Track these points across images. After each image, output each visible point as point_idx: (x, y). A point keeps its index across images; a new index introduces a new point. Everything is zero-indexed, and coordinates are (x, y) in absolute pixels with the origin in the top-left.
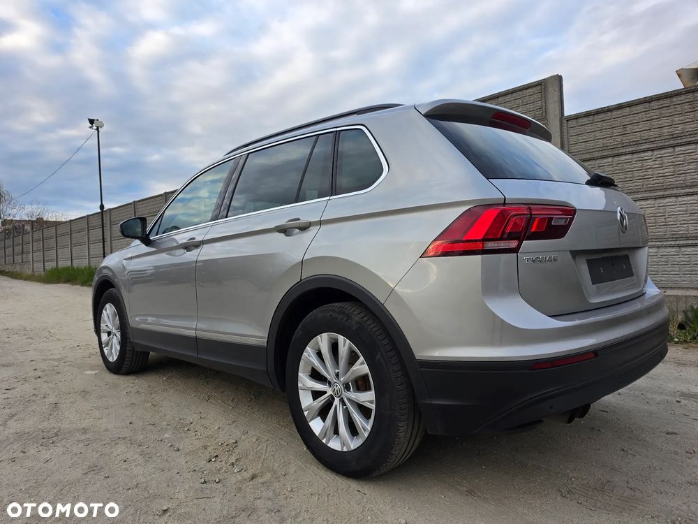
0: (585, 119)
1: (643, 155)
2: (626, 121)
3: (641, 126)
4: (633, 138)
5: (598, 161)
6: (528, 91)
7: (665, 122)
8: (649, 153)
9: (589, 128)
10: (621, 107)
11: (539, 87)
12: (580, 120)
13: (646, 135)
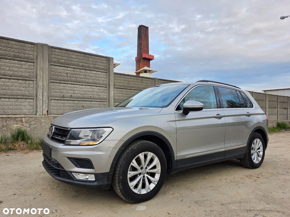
0: (119, 75)
1: (132, 90)
2: (129, 80)
3: (132, 83)
4: (130, 85)
5: (122, 89)
6: (103, 58)
7: (137, 83)
8: (133, 91)
9: (120, 79)
10: (128, 75)
11: (106, 59)
12: (118, 75)
13: (133, 85)
